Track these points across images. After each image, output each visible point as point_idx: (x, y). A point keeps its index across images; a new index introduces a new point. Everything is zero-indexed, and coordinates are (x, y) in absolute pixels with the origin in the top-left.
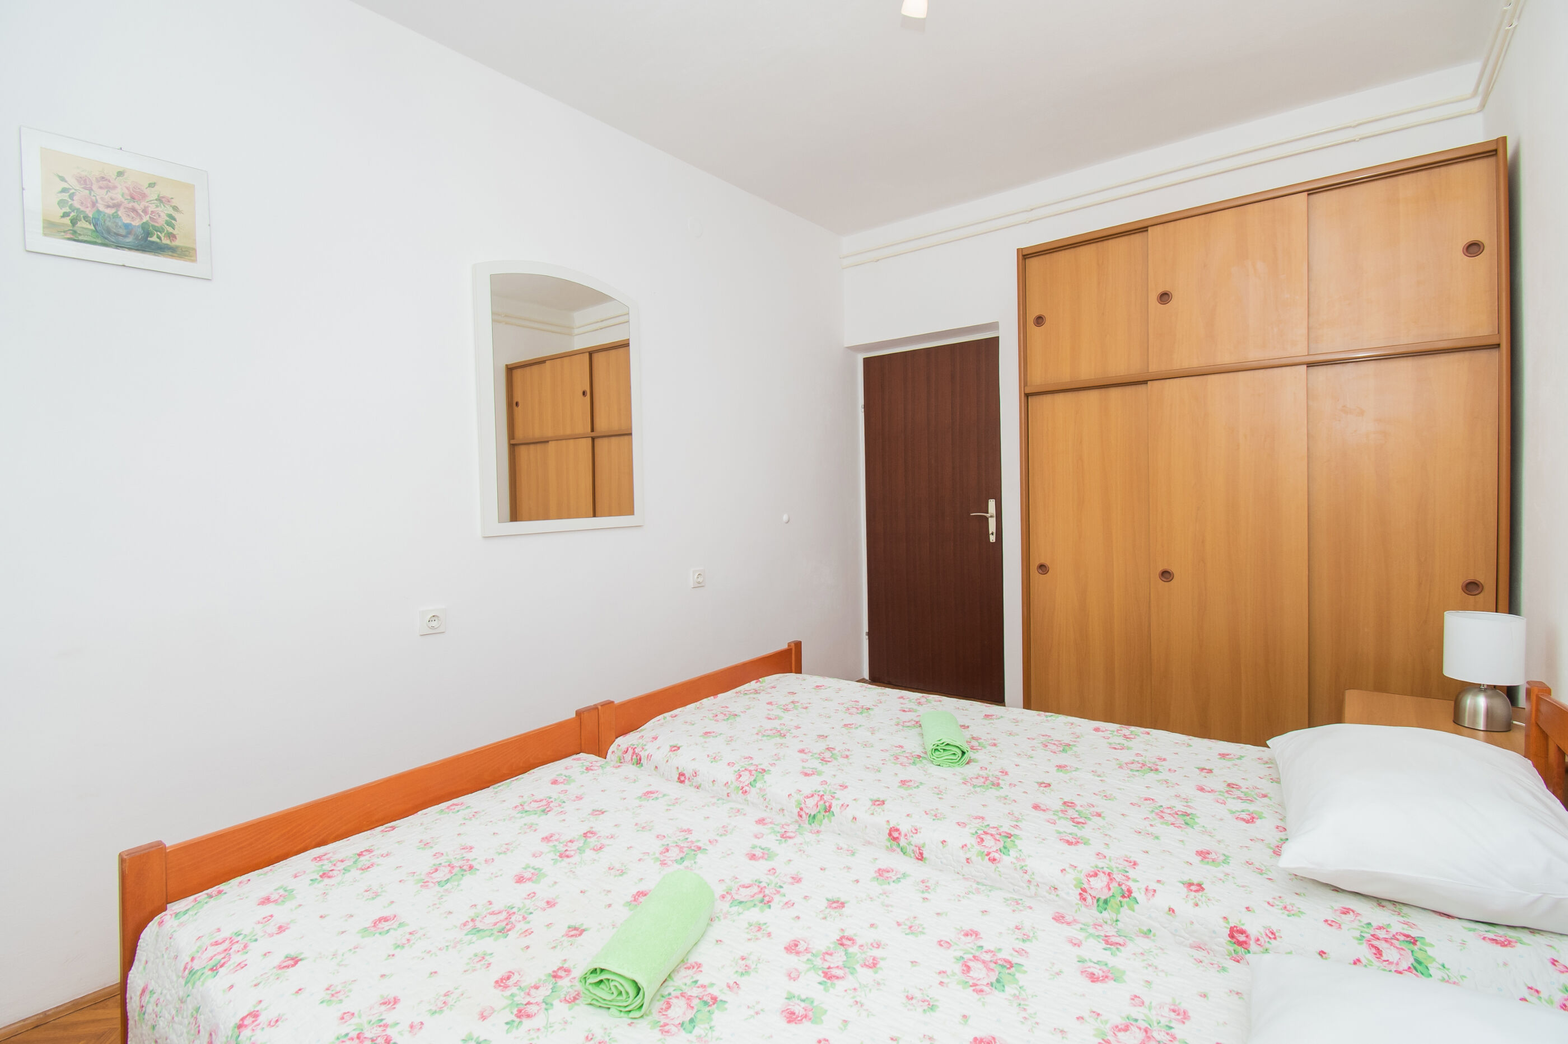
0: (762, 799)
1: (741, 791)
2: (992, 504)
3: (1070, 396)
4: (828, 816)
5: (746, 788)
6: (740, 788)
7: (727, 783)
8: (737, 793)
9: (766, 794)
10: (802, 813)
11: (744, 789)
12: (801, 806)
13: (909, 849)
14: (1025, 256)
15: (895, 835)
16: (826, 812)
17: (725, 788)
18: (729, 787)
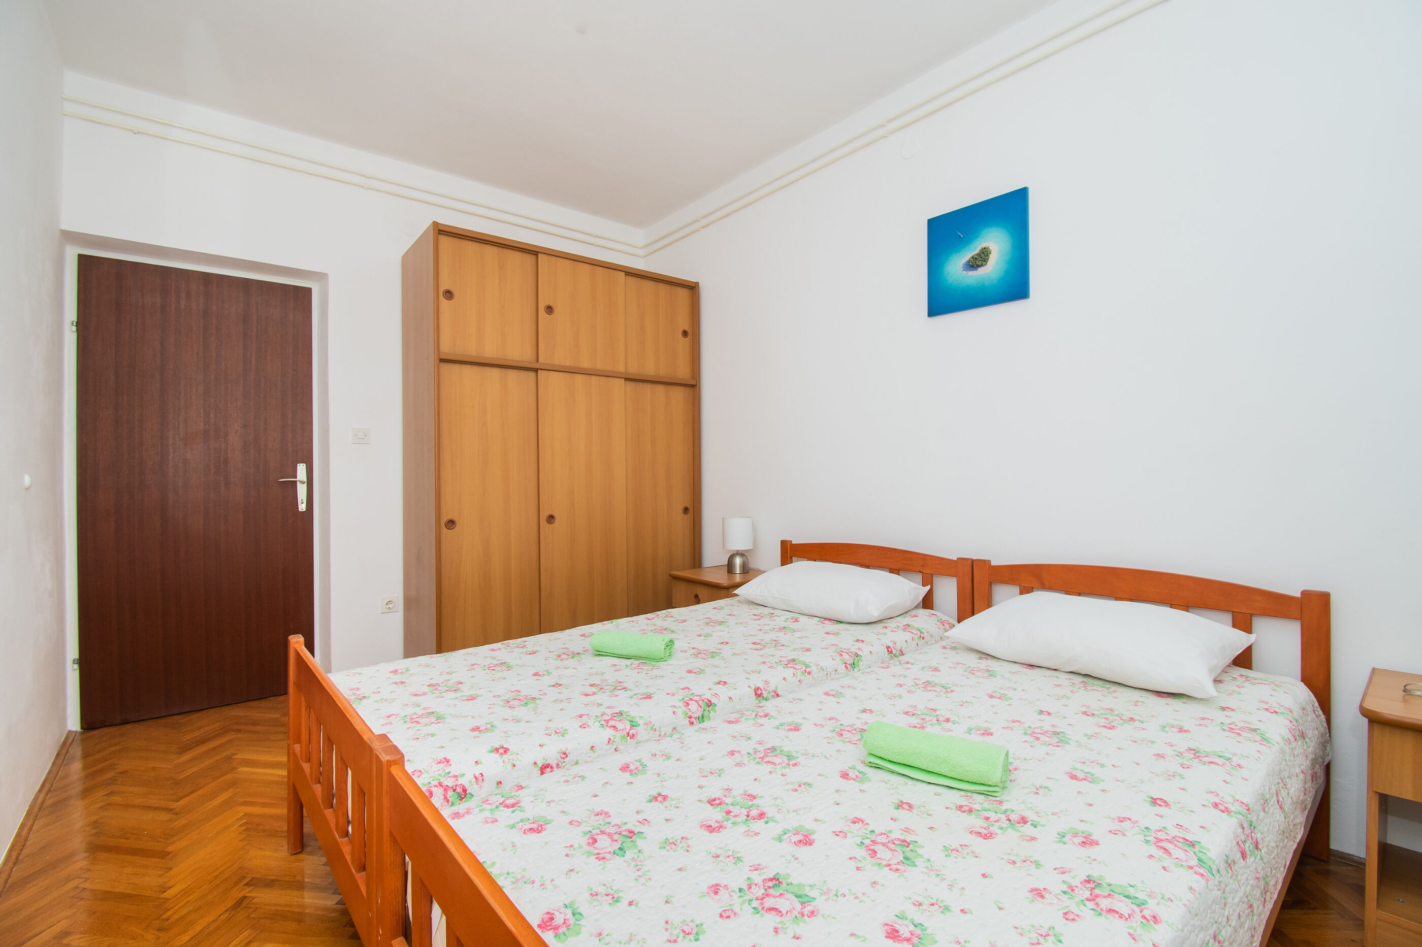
0: (652, 732)
1: (629, 738)
2: (301, 469)
3: (476, 369)
4: (712, 709)
5: (631, 732)
6: (626, 735)
7: (610, 739)
8: (626, 742)
9: (654, 725)
10: (693, 720)
11: (631, 734)
12: (688, 715)
13: (770, 696)
14: (441, 231)
15: (759, 692)
16: (709, 706)
17: (610, 746)
18: (614, 741)
